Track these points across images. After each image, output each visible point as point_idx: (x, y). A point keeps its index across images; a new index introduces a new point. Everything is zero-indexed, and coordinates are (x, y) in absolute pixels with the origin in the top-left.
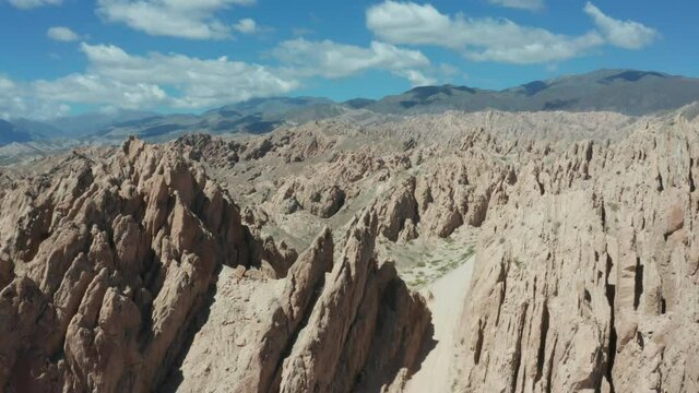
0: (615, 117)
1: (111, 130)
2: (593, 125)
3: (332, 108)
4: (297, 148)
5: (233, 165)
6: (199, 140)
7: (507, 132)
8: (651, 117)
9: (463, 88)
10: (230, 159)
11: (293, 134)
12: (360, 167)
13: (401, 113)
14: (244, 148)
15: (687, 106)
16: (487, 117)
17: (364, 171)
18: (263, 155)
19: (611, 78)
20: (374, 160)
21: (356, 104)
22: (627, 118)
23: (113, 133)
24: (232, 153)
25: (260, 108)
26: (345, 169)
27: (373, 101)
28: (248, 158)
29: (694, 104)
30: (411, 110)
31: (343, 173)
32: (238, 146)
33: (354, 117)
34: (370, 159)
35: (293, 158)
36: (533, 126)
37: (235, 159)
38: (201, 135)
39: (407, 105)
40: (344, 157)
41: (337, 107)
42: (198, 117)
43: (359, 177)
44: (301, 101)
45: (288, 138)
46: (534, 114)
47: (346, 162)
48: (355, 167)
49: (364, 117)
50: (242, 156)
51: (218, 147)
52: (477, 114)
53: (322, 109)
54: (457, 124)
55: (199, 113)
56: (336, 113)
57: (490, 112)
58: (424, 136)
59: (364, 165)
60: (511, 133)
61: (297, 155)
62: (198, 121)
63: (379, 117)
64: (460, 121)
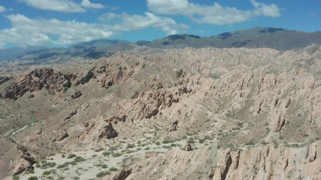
0: (271, 51)
1: (23, 56)
2: (260, 55)
3: (129, 45)
4: (109, 76)
5: (66, 90)
6: (45, 72)
7: (220, 59)
8: (291, 52)
9: (192, 36)
10: (65, 86)
11: (108, 65)
12: (156, 102)
13: (162, 48)
14: (75, 77)
15: (310, 46)
16: (208, 51)
17: (159, 105)
18: (87, 81)
19: (262, 31)
20: (167, 95)
21: (140, 43)
22: (277, 52)
23: (24, 57)
24: (67, 81)
25: (95, 45)
26: (145, 106)
27: (149, 42)
28: (78, 83)
29: (313, 45)
30: (167, 46)
31: (143, 109)
32: (71, 75)
33: (140, 50)
34: (163, 95)
35: (107, 83)
36: (232, 56)
37: (69, 85)
38: (46, 69)
39: (166, 43)
40: (143, 94)
41: (131, 45)
42: (66, 49)
43: (155, 112)
44: (115, 42)
45: (105, 67)
46: (230, 49)
47: (145, 99)
48: (152, 103)
49: (145, 50)
50: (73, 82)
51: (57, 78)
52: (203, 49)
53: (124, 46)
54: (194, 55)
55: (66, 47)
56: (131, 48)
57: (209, 48)
58: (177, 61)
59: (159, 100)
60: (222, 60)
61: (109, 81)
62: (66, 51)
63: (152, 50)
64: (195, 53)
